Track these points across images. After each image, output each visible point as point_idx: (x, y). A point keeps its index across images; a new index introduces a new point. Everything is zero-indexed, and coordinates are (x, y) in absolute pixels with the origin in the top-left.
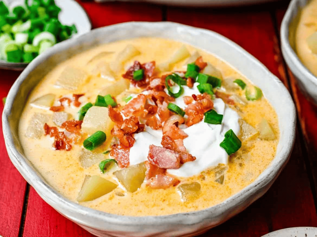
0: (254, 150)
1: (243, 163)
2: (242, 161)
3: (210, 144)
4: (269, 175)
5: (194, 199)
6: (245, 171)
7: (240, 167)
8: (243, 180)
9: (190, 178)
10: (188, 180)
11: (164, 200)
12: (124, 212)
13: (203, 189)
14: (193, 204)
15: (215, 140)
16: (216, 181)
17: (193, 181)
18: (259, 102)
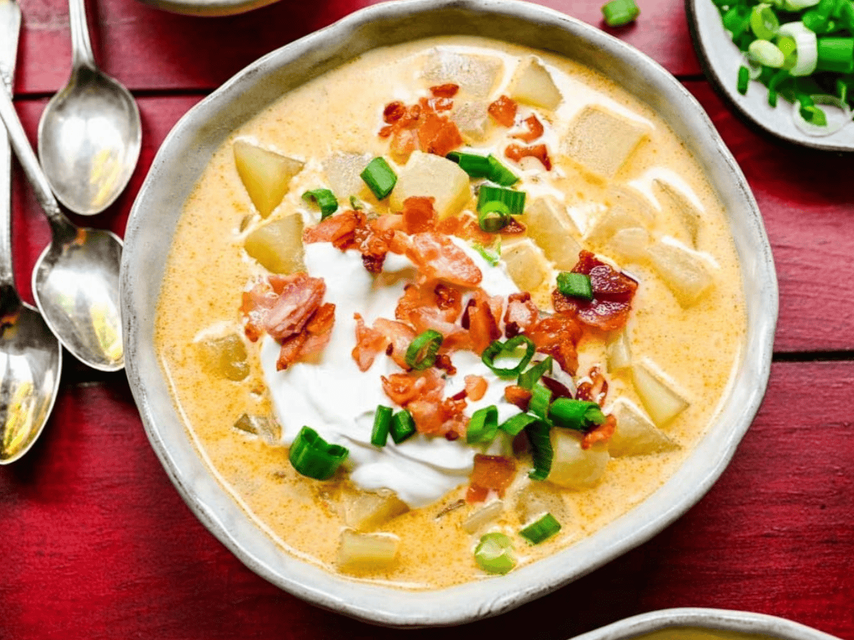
0: (319, 515)
1: (285, 483)
2: (290, 481)
3: (316, 408)
4: (203, 512)
5: (201, 360)
6: (260, 480)
7: (275, 472)
8: (236, 471)
9: (259, 363)
10: (255, 358)
11: (211, 304)
12: (196, 227)
13: (226, 385)
14: (190, 357)
15: (328, 422)
16: (245, 416)
17: (252, 369)
18: (469, 562)
